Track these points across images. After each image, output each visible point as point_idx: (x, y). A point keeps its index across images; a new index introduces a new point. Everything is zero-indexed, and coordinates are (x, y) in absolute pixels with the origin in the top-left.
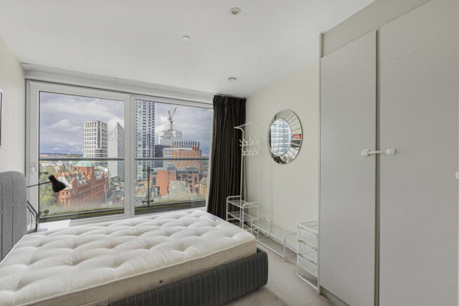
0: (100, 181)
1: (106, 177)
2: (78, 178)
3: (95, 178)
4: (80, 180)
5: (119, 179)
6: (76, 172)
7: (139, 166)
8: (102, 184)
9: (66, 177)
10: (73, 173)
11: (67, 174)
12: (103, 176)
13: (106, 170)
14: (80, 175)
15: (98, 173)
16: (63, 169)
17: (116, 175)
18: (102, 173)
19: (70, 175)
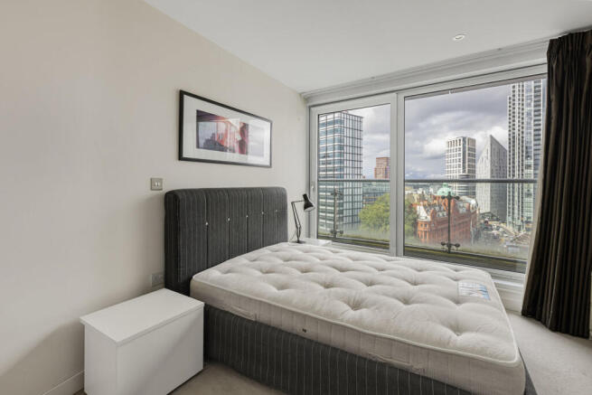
0: (463, 216)
1: (472, 211)
2: (437, 208)
3: (458, 211)
4: (440, 211)
5: (493, 216)
6: (436, 202)
7: (526, 199)
8: (467, 220)
9: (425, 206)
10: (432, 202)
11: (426, 203)
12: (468, 210)
13: (473, 202)
14: (440, 206)
15: (461, 205)
16: (422, 198)
17: (488, 210)
18: (466, 205)
19: (429, 205)
